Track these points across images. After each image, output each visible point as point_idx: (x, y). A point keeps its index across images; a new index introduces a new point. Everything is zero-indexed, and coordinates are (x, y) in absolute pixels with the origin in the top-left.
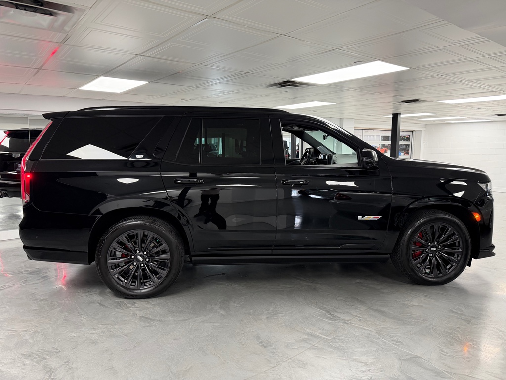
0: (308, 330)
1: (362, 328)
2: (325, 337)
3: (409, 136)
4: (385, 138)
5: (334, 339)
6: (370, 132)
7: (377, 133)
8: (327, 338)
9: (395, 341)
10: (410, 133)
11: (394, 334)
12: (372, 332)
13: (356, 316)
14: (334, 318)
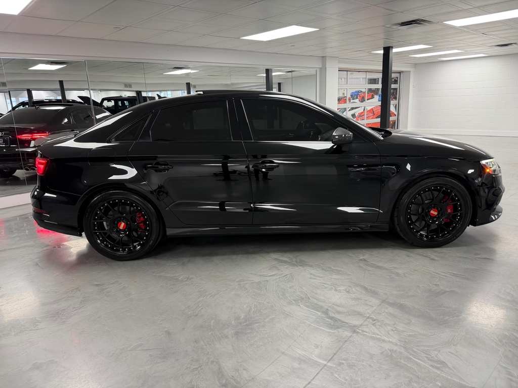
0: (300, 352)
1: (379, 339)
2: (325, 363)
3: (397, 78)
4: (373, 81)
5: (340, 364)
6: (356, 75)
7: (363, 75)
8: (329, 364)
9: (434, 361)
10: (398, 75)
11: (429, 346)
12: (396, 345)
13: (368, 317)
14: (336, 324)
